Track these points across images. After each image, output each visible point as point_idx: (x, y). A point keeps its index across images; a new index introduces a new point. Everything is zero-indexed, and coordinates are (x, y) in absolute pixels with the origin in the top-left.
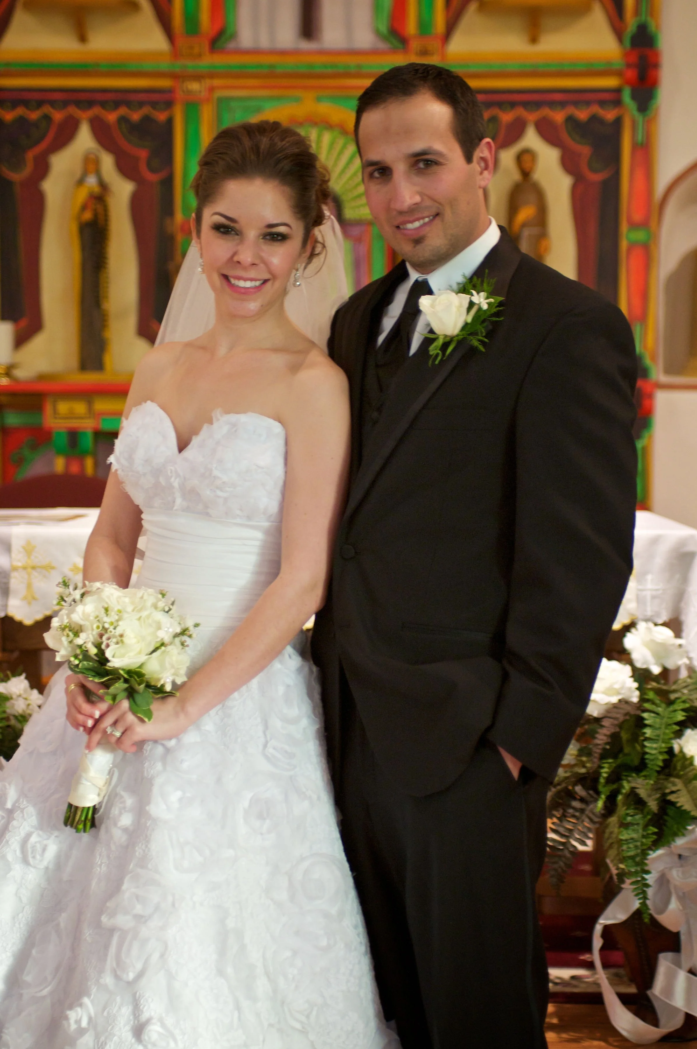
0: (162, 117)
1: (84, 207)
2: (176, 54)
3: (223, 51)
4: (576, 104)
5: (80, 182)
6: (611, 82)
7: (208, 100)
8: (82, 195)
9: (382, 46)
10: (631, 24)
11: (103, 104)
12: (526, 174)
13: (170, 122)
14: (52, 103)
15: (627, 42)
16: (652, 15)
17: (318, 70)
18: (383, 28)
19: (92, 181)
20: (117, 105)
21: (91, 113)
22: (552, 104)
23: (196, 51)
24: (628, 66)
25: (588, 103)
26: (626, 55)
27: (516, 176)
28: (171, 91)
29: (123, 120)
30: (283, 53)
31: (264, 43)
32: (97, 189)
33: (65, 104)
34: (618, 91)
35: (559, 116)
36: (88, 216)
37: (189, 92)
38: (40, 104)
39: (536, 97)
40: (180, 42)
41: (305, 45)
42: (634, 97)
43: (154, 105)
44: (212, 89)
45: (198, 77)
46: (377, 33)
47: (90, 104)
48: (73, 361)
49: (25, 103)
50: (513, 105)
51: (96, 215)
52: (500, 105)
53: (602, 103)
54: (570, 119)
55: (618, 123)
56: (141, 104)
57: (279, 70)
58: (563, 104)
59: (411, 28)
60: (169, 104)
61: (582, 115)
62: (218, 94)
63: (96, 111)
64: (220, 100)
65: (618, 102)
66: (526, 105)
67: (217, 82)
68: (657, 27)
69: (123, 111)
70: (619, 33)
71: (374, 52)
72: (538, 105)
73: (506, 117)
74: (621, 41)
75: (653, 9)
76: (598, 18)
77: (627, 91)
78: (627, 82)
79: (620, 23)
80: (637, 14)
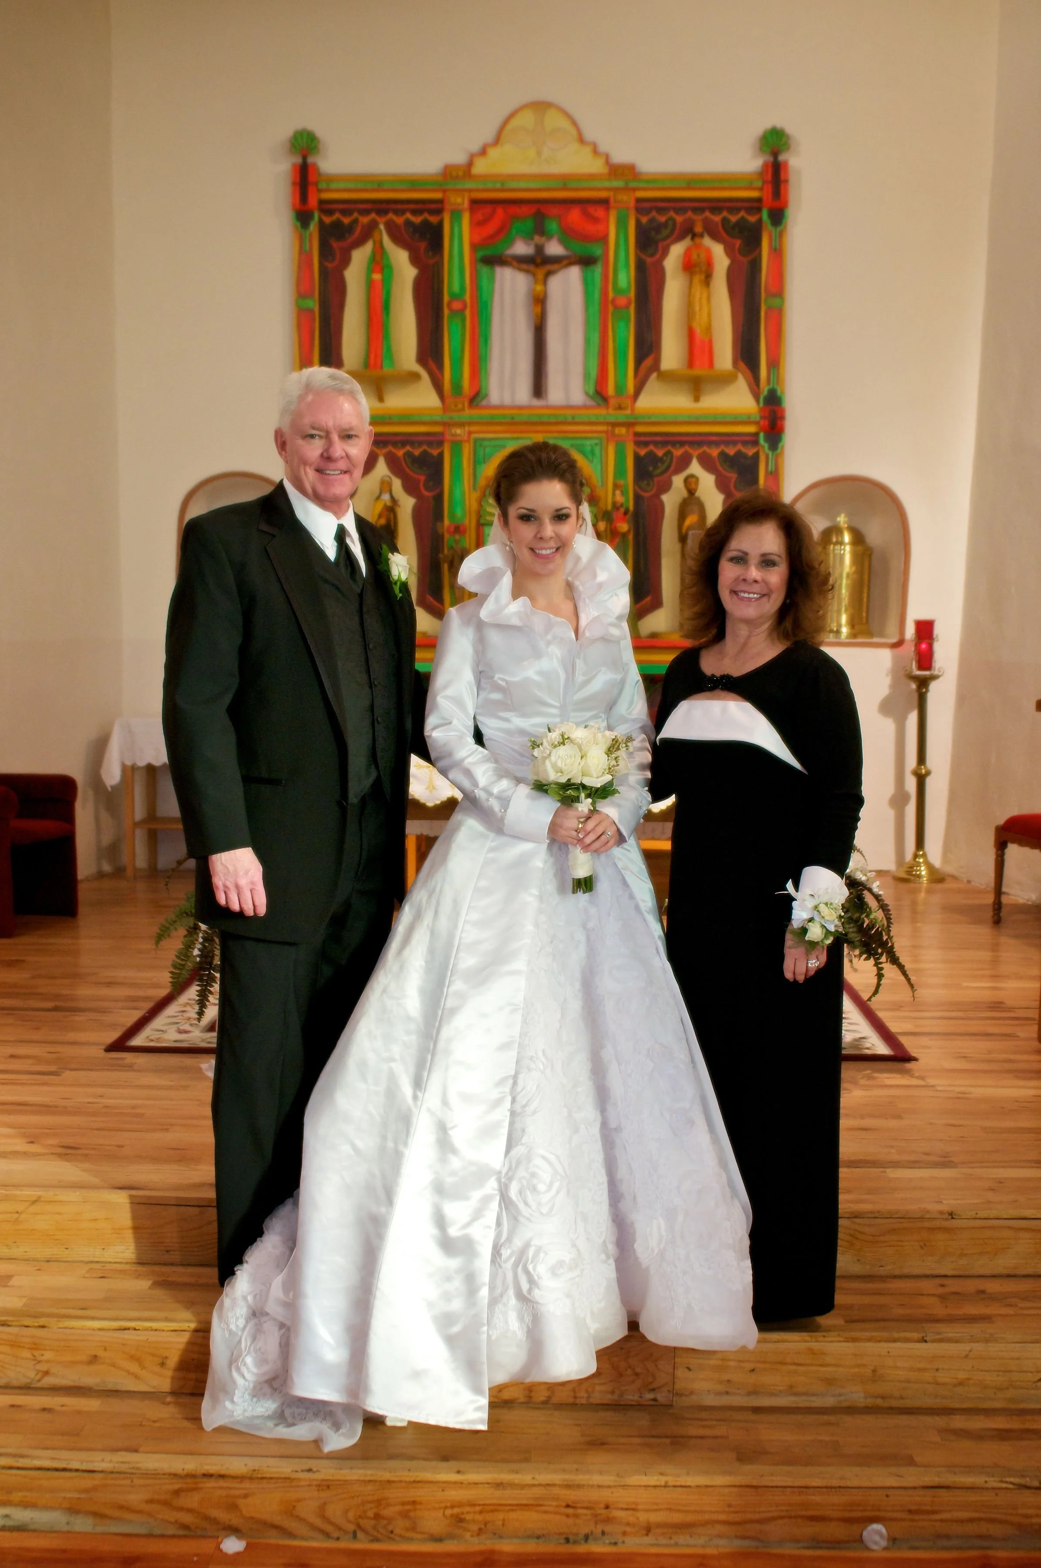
0: (435, 452)
1: (380, 517)
2: (445, 408)
3: (478, 407)
4: (726, 443)
5: (378, 498)
6: (752, 429)
7: (468, 441)
8: (380, 507)
9: (590, 403)
10: (765, 390)
11: (395, 444)
12: (691, 492)
13: (441, 456)
15: (761, 404)
16: (778, 383)
17: (545, 419)
18: (591, 391)
19: (386, 497)
20: (404, 444)
21: (385, 451)
22: (710, 443)
23: (460, 406)
24: (762, 418)
25: (735, 443)
26: (761, 410)
27: (685, 494)
28: (442, 434)
29: (409, 455)
30: (520, 408)
31: (507, 401)
32: (389, 504)
34: (756, 435)
35: (714, 452)
36: (383, 522)
37: (455, 435)
39: (698, 439)
40: (448, 401)
41: (536, 402)
42: (767, 439)
43: (430, 444)
44: (470, 433)
45: (461, 425)
46: (587, 394)
47: (386, 444)
50: (682, 444)
51: (388, 521)
52: (674, 444)
53: (745, 443)
54: (723, 454)
55: (756, 457)
56: (420, 443)
57: (517, 419)
58: (717, 444)
59: (611, 390)
60: (440, 443)
61: (731, 451)
62: (474, 436)
63: (390, 448)
64: (476, 441)
65: (756, 443)
66: (691, 443)
67: (473, 428)
68: (783, 392)
69: (408, 448)
70: (756, 395)
71: (585, 407)
72: (700, 444)
73: (678, 452)
74: (757, 401)
75: (779, 380)
76: (741, 384)
77: (762, 435)
78: (762, 429)
79: (757, 389)
80: (769, 384)
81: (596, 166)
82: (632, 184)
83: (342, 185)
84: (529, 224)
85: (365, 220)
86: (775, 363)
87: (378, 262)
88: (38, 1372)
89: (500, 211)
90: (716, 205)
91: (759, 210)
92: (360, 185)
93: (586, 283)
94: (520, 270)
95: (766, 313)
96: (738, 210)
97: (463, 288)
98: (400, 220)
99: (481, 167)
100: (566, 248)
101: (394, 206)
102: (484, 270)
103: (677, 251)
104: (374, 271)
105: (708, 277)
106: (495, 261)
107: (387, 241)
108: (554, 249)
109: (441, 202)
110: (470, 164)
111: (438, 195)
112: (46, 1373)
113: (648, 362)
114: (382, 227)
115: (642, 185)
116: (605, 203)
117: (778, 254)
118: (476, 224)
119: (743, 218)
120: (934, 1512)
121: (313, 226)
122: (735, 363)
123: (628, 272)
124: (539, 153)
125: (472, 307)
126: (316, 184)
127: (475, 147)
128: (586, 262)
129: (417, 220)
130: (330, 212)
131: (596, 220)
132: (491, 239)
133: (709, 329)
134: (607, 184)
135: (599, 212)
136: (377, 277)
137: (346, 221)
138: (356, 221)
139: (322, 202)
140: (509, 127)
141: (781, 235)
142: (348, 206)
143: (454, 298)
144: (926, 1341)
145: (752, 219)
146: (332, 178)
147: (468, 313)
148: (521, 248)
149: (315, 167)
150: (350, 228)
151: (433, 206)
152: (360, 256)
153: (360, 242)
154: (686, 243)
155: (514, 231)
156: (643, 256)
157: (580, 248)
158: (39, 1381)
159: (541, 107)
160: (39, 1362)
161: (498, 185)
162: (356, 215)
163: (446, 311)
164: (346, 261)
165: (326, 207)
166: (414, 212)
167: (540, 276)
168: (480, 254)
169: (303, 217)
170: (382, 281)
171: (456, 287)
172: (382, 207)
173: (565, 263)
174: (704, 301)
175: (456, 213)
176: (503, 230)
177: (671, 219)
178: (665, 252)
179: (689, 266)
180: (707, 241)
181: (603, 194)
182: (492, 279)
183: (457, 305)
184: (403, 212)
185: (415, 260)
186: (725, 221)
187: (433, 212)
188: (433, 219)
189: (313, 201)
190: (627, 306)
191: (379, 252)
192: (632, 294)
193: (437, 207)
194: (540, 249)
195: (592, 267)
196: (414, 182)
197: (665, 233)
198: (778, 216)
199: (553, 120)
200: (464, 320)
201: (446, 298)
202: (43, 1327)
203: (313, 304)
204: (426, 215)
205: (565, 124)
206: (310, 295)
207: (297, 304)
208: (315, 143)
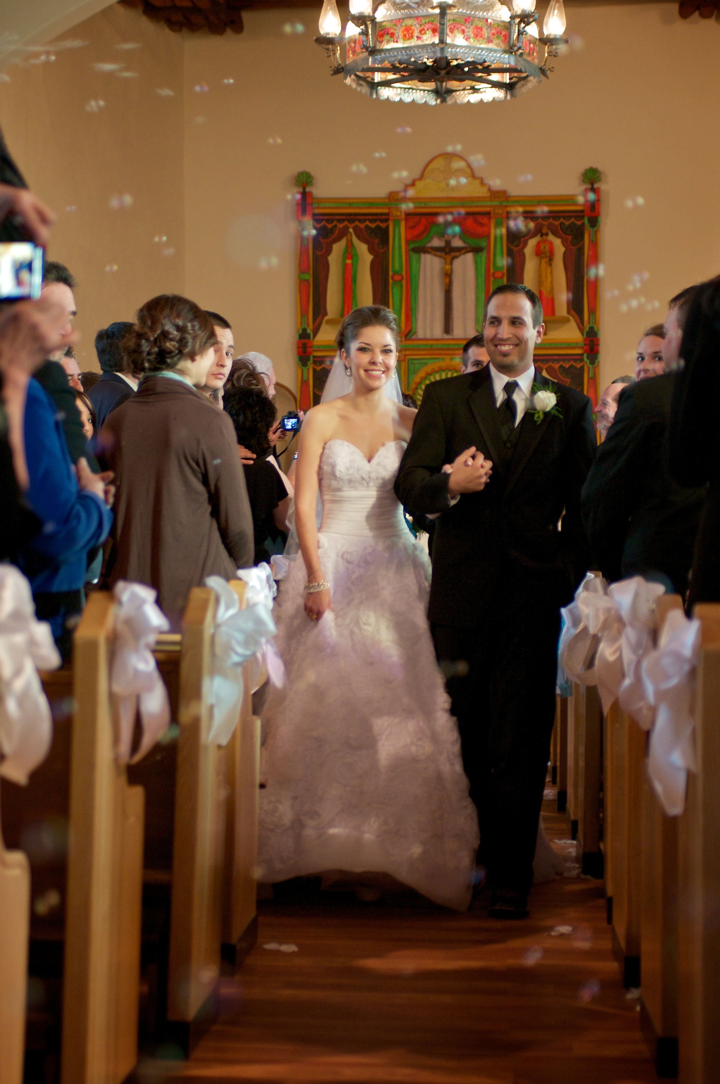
3: (410, 340)
4: (564, 360)
6: (579, 351)
7: (404, 360)
10: (587, 329)
15: (585, 336)
16: (595, 323)
17: (451, 347)
22: (553, 361)
24: (585, 345)
25: (569, 360)
26: (585, 340)
30: (437, 340)
31: (428, 336)
34: (582, 355)
35: (556, 366)
39: (546, 358)
41: (446, 336)
42: (588, 358)
44: (405, 355)
46: (477, 331)
49: (325, 362)
53: (575, 360)
54: (561, 367)
55: (582, 368)
57: (434, 347)
58: (558, 361)
61: (567, 365)
64: (409, 360)
65: (582, 360)
67: (407, 353)
68: (598, 329)
70: (582, 331)
72: (547, 361)
74: (583, 334)
75: (596, 321)
76: (573, 324)
77: (585, 355)
78: (585, 352)
79: (582, 327)
80: (589, 323)
81: (482, 192)
82: (505, 203)
83: (327, 205)
84: (442, 227)
85: (341, 226)
86: (593, 310)
87: (350, 253)
89: (424, 220)
90: (556, 215)
91: (583, 217)
92: (338, 205)
93: (476, 263)
94: (436, 255)
95: (587, 281)
96: (570, 217)
97: (401, 266)
98: (362, 226)
99: (411, 193)
100: (464, 242)
101: (358, 217)
102: (414, 256)
104: (348, 258)
105: (551, 260)
106: (420, 250)
107: (355, 240)
108: (457, 243)
109: (388, 214)
110: (405, 191)
111: (386, 211)
114: (351, 230)
115: (510, 204)
116: (488, 214)
117: (595, 245)
118: (408, 228)
119: (573, 223)
122: (569, 312)
123: (503, 257)
124: (447, 185)
125: (406, 278)
126: (311, 204)
127: (408, 180)
128: (476, 250)
129: (373, 226)
130: (320, 221)
131: (482, 225)
132: (418, 237)
133: (552, 290)
134: (489, 203)
135: (485, 220)
136: (349, 261)
137: (329, 226)
138: (335, 226)
139: (315, 215)
140: (429, 169)
141: (596, 232)
142: (331, 217)
143: (395, 273)
145: (578, 223)
146: (320, 200)
147: (404, 282)
148: (436, 243)
149: (310, 193)
150: (332, 231)
151: (383, 217)
152: (338, 248)
153: (337, 240)
154: (537, 239)
155: (432, 232)
156: (512, 247)
157: (473, 242)
159: (449, 155)
161: (422, 205)
162: (335, 223)
163: (391, 281)
164: (329, 251)
165: (317, 218)
166: (371, 221)
167: (448, 260)
168: (412, 246)
170: (352, 264)
171: (397, 267)
172: (351, 218)
173: (463, 251)
174: (549, 275)
175: (397, 221)
176: (425, 232)
178: (525, 245)
179: (538, 253)
180: (551, 237)
181: (487, 209)
182: (419, 261)
183: (397, 278)
184: (365, 221)
185: (371, 250)
186: (562, 224)
187: (382, 221)
188: (383, 225)
189: (309, 216)
190: (502, 277)
191: (350, 245)
192: (505, 270)
193: (385, 218)
194: (448, 243)
195: (480, 254)
196: (371, 202)
198: (594, 221)
199: (457, 164)
200: (401, 286)
201: (391, 274)
203: (309, 277)
204: (378, 223)
205: (463, 165)
206: (307, 272)
207: (299, 277)
208: (310, 179)
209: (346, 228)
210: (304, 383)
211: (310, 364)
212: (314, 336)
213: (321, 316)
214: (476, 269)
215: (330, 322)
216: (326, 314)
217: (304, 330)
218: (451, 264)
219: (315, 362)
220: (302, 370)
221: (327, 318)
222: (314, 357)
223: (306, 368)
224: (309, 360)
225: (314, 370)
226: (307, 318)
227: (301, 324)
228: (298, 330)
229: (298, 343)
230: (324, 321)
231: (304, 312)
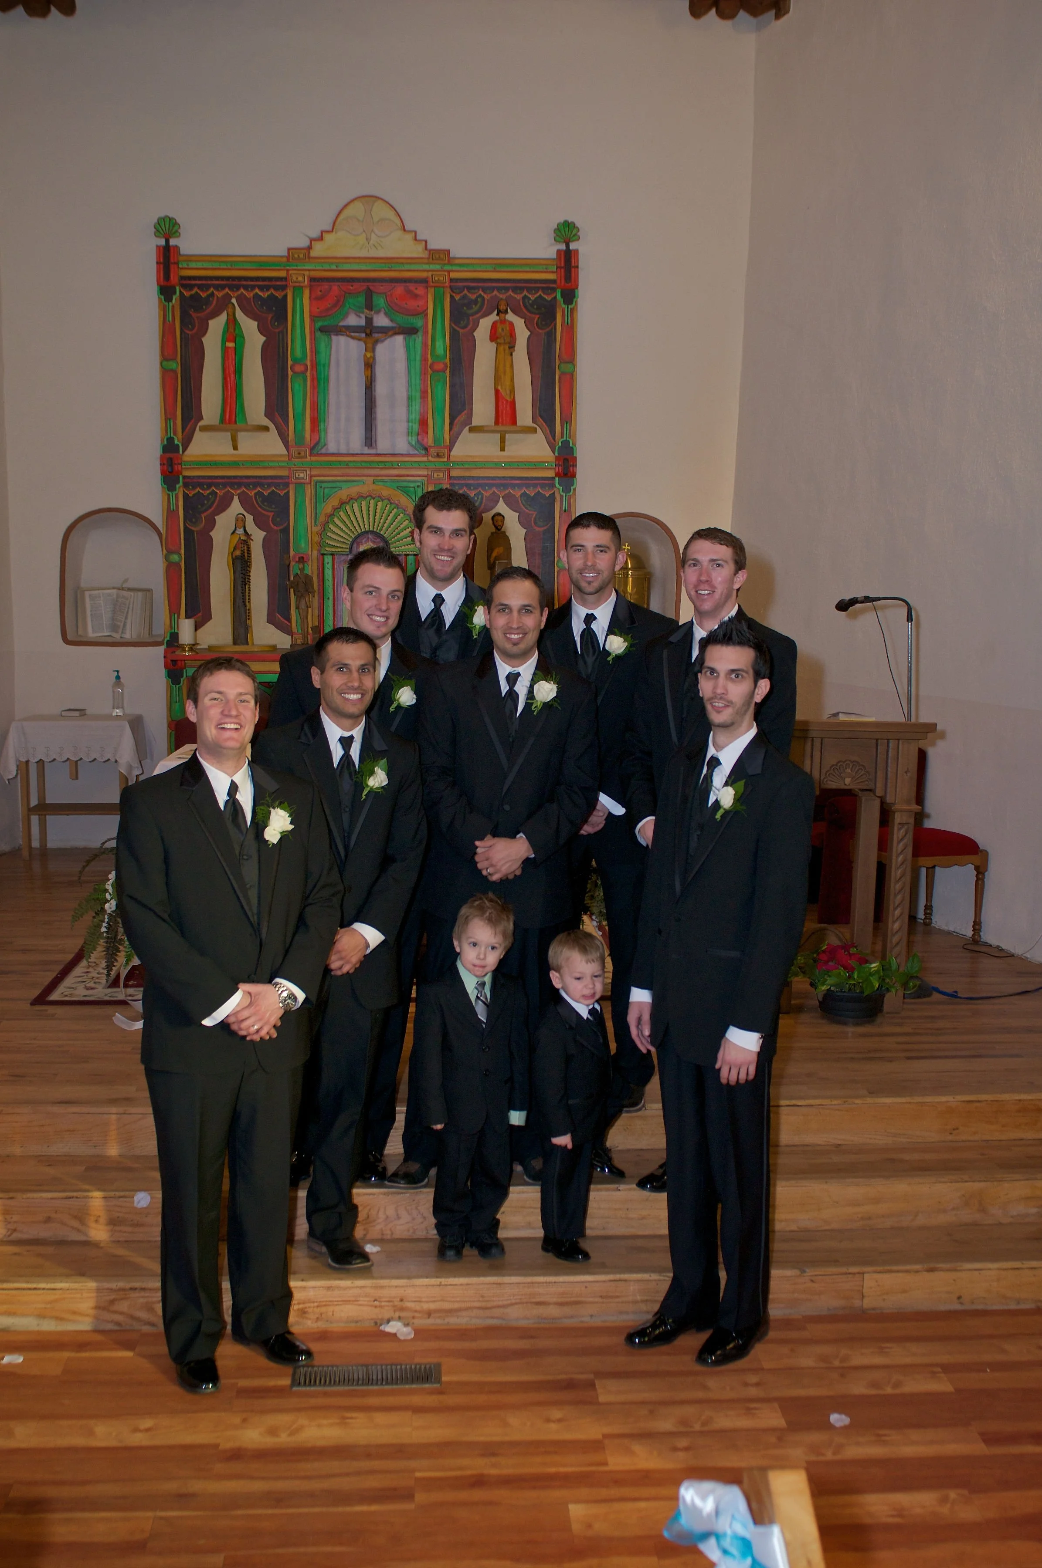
0: (281, 492)
1: (235, 548)
2: (290, 457)
3: (318, 454)
4: (528, 486)
5: (234, 532)
6: (549, 474)
7: (309, 482)
8: (236, 540)
9: (412, 451)
10: (559, 441)
11: (247, 486)
12: (498, 527)
13: (287, 496)
14: (217, 485)
15: (557, 454)
16: (570, 436)
17: (374, 464)
18: (414, 441)
19: (240, 531)
20: (255, 485)
21: (240, 490)
22: (513, 486)
23: (303, 454)
24: (557, 465)
25: (535, 486)
26: (557, 458)
27: (493, 529)
28: (288, 477)
29: (259, 495)
30: (353, 455)
31: (343, 450)
32: (243, 538)
33: (225, 485)
34: (553, 479)
35: (518, 493)
36: (238, 553)
37: (299, 478)
38: (209, 486)
39: (504, 482)
40: (292, 449)
41: (366, 450)
42: (562, 481)
43: (277, 485)
44: (311, 476)
45: (304, 469)
46: (410, 444)
47: (240, 485)
48: (229, 639)
49: (200, 485)
50: (491, 486)
51: (243, 552)
52: (484, 486)
53: (543, 486)
54: (525, 494)
55: (552, 498)
56: (269, 485)
57: (351, 464)
58: (520, 486)
59: (430, 441)
60: (287, 485)
61: (531, 491)
62: (315, 478)
63: (243, 490)
64: (316, 483)
65: (553, 486)
66: (498, 486)
67: (314, 472)
68: (575, 444)
69: (259, 489)
70: (553, 446)
71: (408, 454)
72: (505, 486)
73: (487, 493)
74: (554, 452)
75: (572, 434)
76: (539, 438)
77: (557, 479)
78: (557, 475)
79: (553, 441)
80: (562, 437)
81: (417, 251)
82: (447, 268)
83: (199, 265)
84: (362, 299)
85: (220, 294)
86: (568, 419)
87: (232, 333)
88: (9, 1230)
89: (335, 288)
90: (518, 285)
91: (554, 290)
92: (216, 265)
93: (407, 348)
94: (353, 338)
95: (560, 378)
96: (537, 289)
97: (304, 351)
98: (250, 295)
99: (318, 250)
100: (392, 321)
101: (244, 283)
102: (322, 339)
103: (485, 324)
104: (228, 340)
105: (512, 347)
106: (330, 331)
107: (239, 314)
108: (381, 321)
109: (285, 279)
110: (310, 248)
111: (283, 274)
112: (15, 1230)
113: (461, 418)
114: (234, 301)
115: (454, 268)
116: (424, 281)
117: (570, 330)
118: (314, 299)
119: (540, 296)
120: (618, 1297)
121: (175, 298)
122: (534, 421)
123: (445, 341)
124: (368, 240)
125: (312, 369)
126: (177, 263)
127: (315, 234)
128: (409, 331)
129: (265, 295)
130: (190, 287)
131: (416, 297)
132: (328, 312)
133: (512, 391)
134: (426, 267)
135: (420, 291)
136: (230, 345)
137: (203, 295)
138: (212, 294)
139: (183, 278)
140: (342, 217)
141: (572, 311)
142: (205, 282)
143: (296, 362)
144: (619, 1190)
145: (548, 298)
146: (190, 258)
147: (308, 374)
148: (353, 320)
149: (177, 248)
150: (207, 301)
151: (278, 283)
152: (217, 325)
153: (215, 314)
154: (494, 317)
155: (347, 305)
156: (456, 328)
157: (403, 320)
158: (9, 1236)
159: (370, 199)
160: (10, 1223)
161: (334, 267)
162: (212, 289)
163: (290, 373)
164: (204, 330)
165: (187, 282)
166: (261, 288)
167: (370, 345)
168: (319, 324)
169: (166, 291)
170: (235, 348)
171: (299, 353)
172: (234, 283)
173: (390, 333)
174: (508, 369)
175: (299, 288)
176: (339, 303)
177: (480, 295)
178: (476, 325)
179: (494, 337)
180: (510, 316)
181: (424, 275)
182: (329, 346)
183: (298, 368)
184: (253, 287)
185: (261, 330)
186: (525, 297)
187: (276, 288)
188: (279, 295)
189: (174, 279)
190: (444, 371)
191: (232, 321)
192: (448, 361)
193: (281, 283)
194: (369, 321)
195: (414, 336)
196: (262, 262)
197: (475, 308)
198: (570, 296)
199: (380, 211)
200: (305, 381)
201: (290, 363)
202: (12, 1198)
203: (175, 365)
204: (272, 291)
205: (391, 215)
206: (174, 359)
207: (161, 364)
208: (176, 227)
209: (228, 297)
210: (171, 514)
211: (179, 488)
212: (184, 450)
213: (193, 421)
214: (408, 359)
215: (206, 429)
216: (201, 418)
217: (170, 440)
218: (373, 351)
219: (186, 485)
220: (169, 495)
221: (201, 423)
222: (184, 477)
223: (174, 493)
224: (178, 482)
225: (186, 496)
226: (175, 424)
227: (166, 432)
228: (162, 441)
229: (162, 458)
230: (197, 429)
231: (168, 415)
